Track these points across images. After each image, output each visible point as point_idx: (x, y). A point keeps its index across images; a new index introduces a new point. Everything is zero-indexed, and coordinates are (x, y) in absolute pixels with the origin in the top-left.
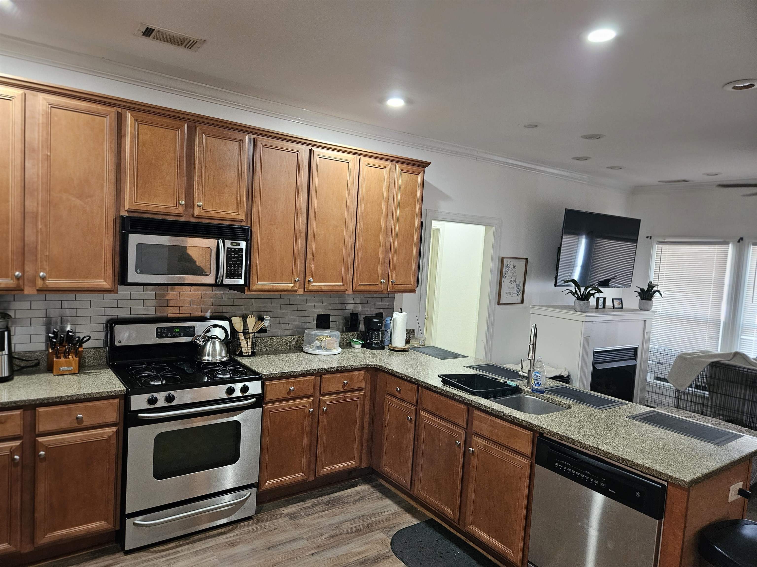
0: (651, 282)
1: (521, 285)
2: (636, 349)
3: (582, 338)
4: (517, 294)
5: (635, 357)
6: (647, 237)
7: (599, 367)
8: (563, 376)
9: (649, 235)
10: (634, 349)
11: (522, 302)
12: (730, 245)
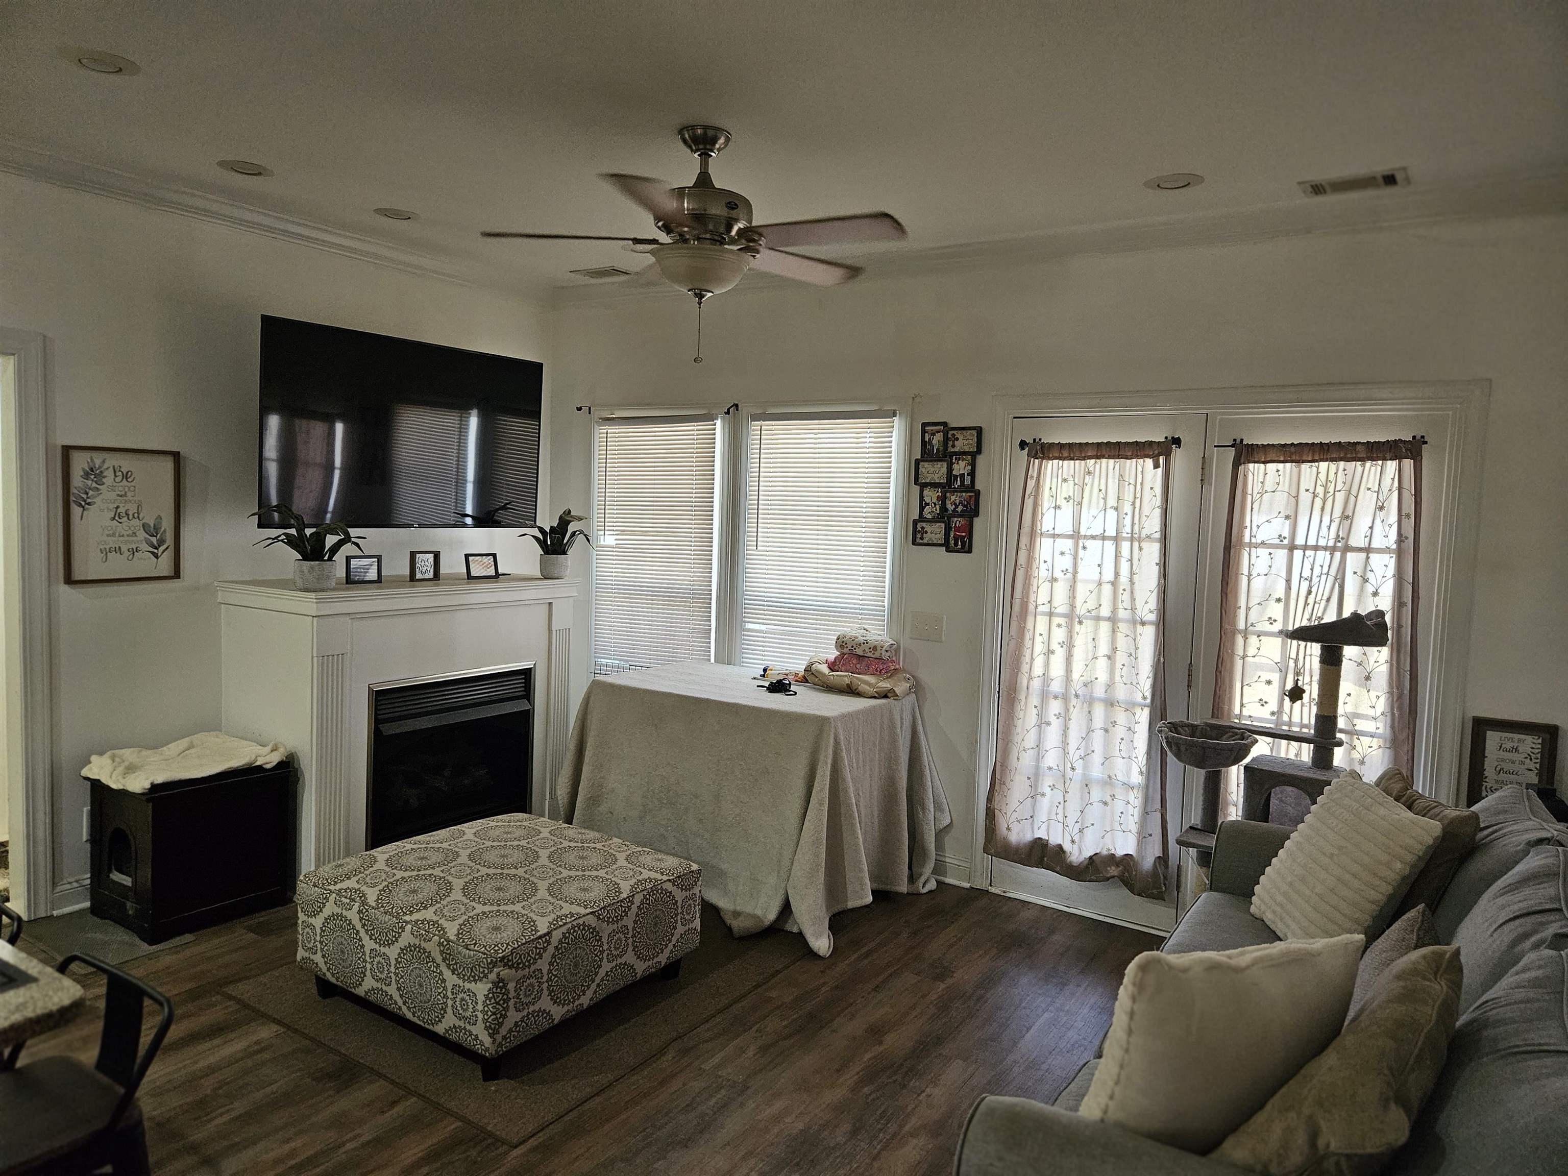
0: (570, 511)
1: (167, 525)
2: (527, 675)
3: (315, 659)
4: (153, 553)
5: (527, 692)
6: (579, 409)
7: (390, 729)
8: (260, 767)
9: (585, 404)
10: (522, 674)
11: (177, 574)
12: (719, 423)
